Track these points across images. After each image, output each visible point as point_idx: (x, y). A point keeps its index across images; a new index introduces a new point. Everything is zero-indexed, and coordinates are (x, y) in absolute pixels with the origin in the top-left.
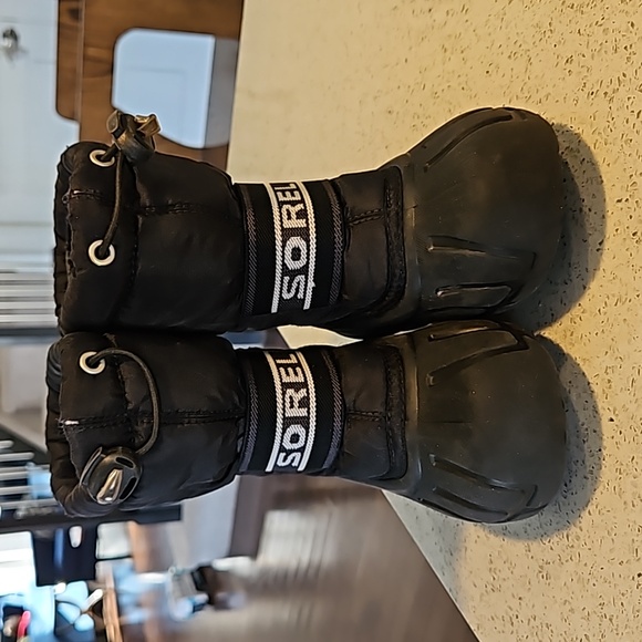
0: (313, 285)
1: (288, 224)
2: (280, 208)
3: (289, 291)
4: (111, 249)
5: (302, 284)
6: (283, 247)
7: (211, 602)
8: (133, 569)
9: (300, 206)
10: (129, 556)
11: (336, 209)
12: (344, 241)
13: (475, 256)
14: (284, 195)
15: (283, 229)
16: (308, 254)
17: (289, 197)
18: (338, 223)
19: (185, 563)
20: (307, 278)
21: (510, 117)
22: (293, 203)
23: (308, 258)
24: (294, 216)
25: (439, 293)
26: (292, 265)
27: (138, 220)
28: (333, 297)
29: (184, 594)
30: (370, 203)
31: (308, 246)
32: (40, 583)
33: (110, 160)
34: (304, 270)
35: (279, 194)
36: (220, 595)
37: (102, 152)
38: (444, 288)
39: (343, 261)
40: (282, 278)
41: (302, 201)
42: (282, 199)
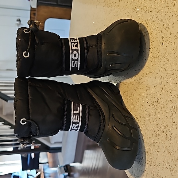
0: (80, 63)
1: (73, 48)
2: (71, 44)
3: (74, 65)
4: (28, 53)
5: (77, 63)
6: (72, 54)
7: (69, 175)
8: (49, 167)
9: (76, 44)
10: (48, 163)
11: (85, 45)
12: (87, 52)
13: (118, 56)
14: (73, 41)
15: (72, 49)
16: (78, 55)
17: (74, 41)
18: (85, 48)
19: (62, 164)
20: (78, 62)
21: (127, 21)
22: (75, 43)
23: (78, 57)
24: (75, 46)
25: (110, 66)
26: (74, 58)
27: (35, 46)
28: (85, 67)
29: (62, 173)
30: (93, 43)
31: (78, 54)
32: (23, 170)
33: (28, 32)
34: (77, 60)
35: (72, 41)
36: (72, 173)
37: (27, 30)
38: (111, 64)
39: (87, 57)
40: (72, 62)
41: (77, 42)
42: (72, 42)
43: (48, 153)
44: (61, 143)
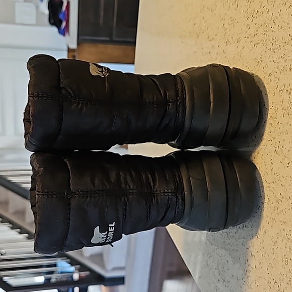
43: (103, 286)
44: (122, 268)
